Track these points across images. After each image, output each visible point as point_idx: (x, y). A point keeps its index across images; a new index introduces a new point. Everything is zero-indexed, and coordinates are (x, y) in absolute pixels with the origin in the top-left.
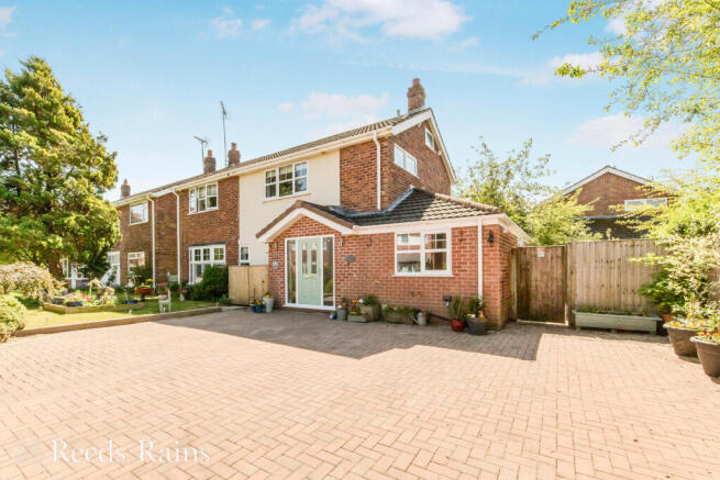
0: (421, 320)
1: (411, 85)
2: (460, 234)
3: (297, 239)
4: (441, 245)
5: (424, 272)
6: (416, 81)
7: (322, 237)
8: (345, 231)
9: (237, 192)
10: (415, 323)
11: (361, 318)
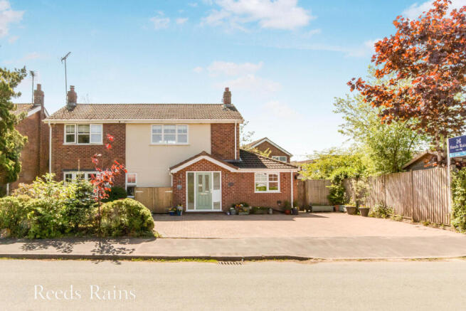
0: (271, 212)
1: (224, 90)
2: (283, 175)
3: (195, 172)
4: (276, 179)
5: (268, 191)
6: (227, 89)
7: (212, 172)
8: (232, 170)
9: (125, 135)
10: (268, 213)
11: (247, 213)
